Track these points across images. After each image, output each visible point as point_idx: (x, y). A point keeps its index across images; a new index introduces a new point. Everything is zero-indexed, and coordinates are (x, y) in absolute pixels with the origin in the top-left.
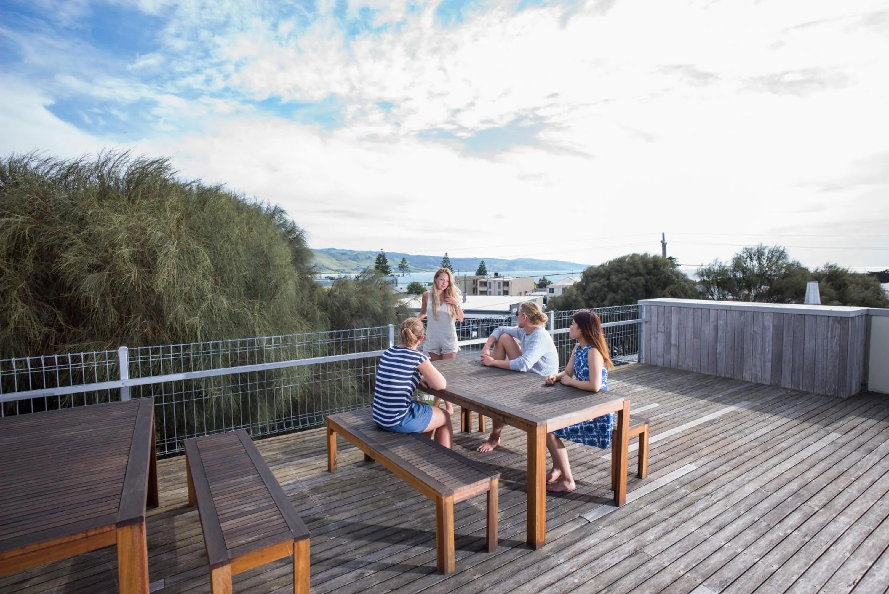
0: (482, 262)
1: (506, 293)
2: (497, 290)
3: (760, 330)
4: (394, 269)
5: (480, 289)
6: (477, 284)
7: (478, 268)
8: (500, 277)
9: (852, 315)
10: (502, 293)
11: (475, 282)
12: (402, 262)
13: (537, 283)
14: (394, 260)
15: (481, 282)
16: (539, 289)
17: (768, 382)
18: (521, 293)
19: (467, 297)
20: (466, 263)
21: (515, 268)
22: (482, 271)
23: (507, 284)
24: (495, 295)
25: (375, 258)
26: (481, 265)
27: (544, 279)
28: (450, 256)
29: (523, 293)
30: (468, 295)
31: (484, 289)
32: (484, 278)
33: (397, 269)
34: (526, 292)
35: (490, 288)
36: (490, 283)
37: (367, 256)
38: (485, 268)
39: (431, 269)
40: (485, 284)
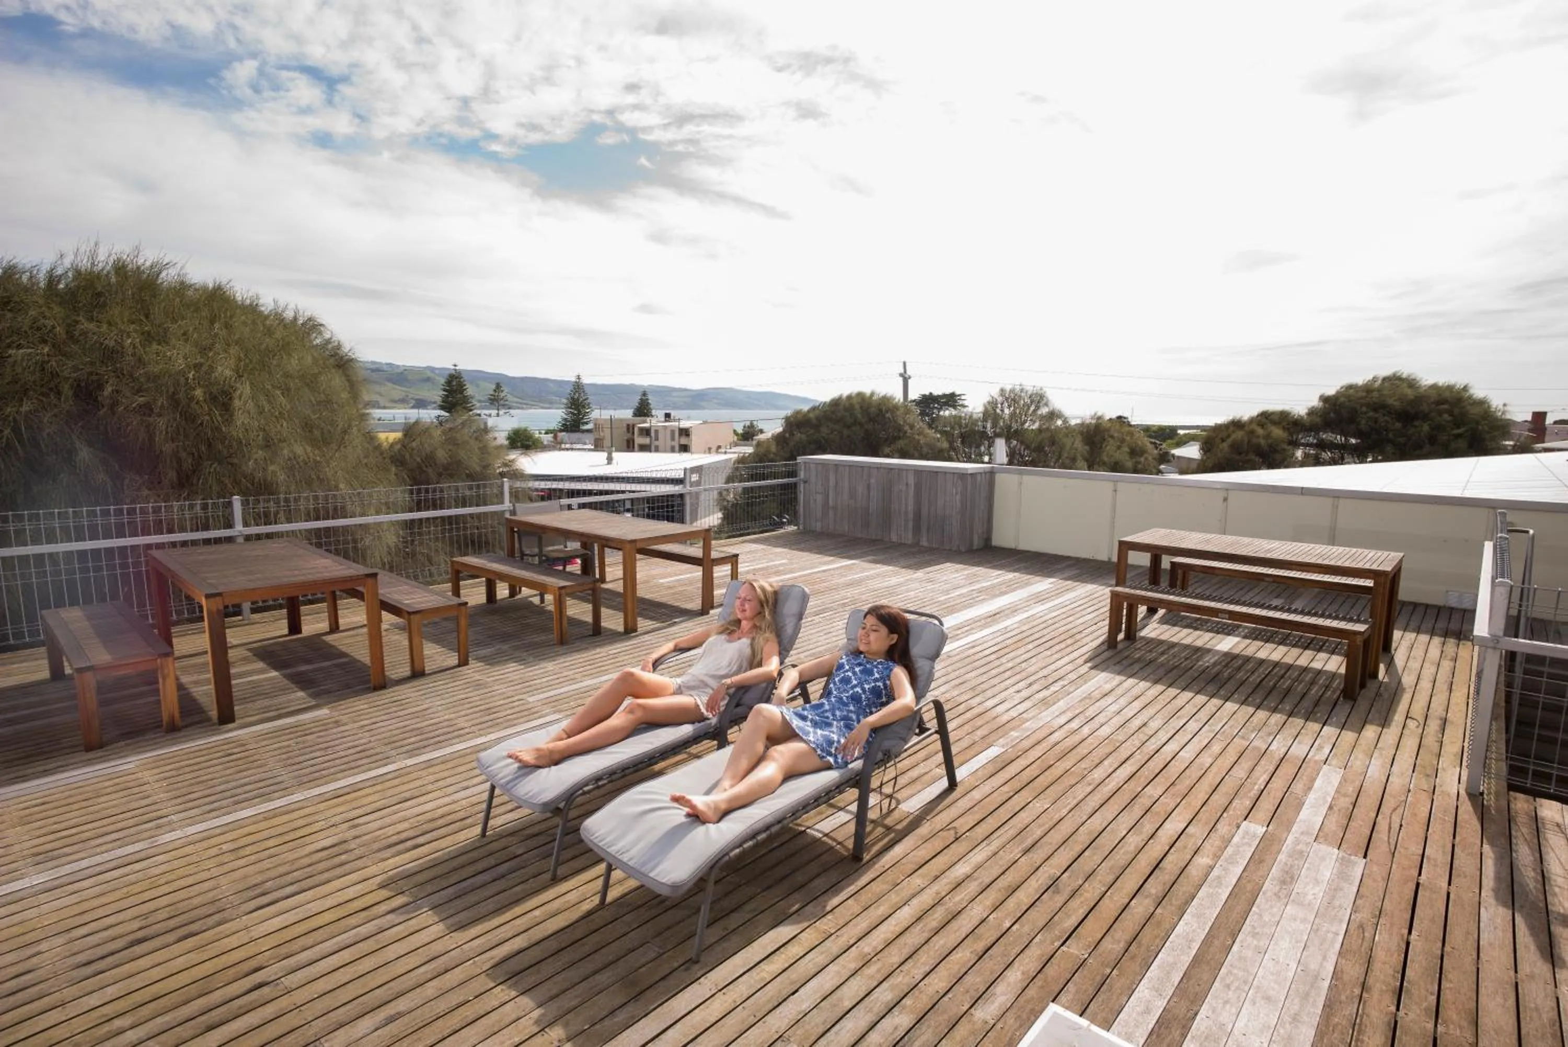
0: (644, 394)
1: (685, 449)
2: (669, 443)
3: (904, 488)
4: (480, 401)
5: (639, 440)
6: (633, 433)
7: (636, 403)
8: (675, 420)
9: (970, 472)
10: (677, 448)
11: (630, 428)
12: (495, 391)
13: (740, 431)
14: (478, 386)
15: (641, 429)
16: (742, 442)
17: (910, 542)
18: (710, 449)
19: (615, 455)
20: (613, 394)
21: (703, 404)
22: (643, 410)
23: (685, 432)
24: (665, 451)
25: (442, 381)
26: (641, 399)
27: (752, 426)
28: (586, 380)
29: (714, 449)
30: (617, 450)
31: (646, 441)
32: (645, 422)
33: (484, 402)
34: (719, 447)
35: (657, 439)
36: (656, 432)
37: (424, 376)
38: (648, 404)
39: (551, 403)
40: (646, 432)
